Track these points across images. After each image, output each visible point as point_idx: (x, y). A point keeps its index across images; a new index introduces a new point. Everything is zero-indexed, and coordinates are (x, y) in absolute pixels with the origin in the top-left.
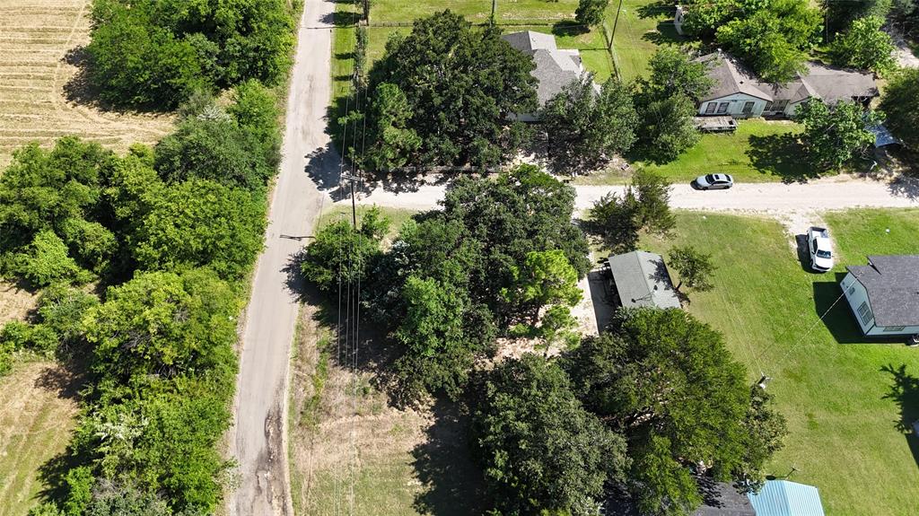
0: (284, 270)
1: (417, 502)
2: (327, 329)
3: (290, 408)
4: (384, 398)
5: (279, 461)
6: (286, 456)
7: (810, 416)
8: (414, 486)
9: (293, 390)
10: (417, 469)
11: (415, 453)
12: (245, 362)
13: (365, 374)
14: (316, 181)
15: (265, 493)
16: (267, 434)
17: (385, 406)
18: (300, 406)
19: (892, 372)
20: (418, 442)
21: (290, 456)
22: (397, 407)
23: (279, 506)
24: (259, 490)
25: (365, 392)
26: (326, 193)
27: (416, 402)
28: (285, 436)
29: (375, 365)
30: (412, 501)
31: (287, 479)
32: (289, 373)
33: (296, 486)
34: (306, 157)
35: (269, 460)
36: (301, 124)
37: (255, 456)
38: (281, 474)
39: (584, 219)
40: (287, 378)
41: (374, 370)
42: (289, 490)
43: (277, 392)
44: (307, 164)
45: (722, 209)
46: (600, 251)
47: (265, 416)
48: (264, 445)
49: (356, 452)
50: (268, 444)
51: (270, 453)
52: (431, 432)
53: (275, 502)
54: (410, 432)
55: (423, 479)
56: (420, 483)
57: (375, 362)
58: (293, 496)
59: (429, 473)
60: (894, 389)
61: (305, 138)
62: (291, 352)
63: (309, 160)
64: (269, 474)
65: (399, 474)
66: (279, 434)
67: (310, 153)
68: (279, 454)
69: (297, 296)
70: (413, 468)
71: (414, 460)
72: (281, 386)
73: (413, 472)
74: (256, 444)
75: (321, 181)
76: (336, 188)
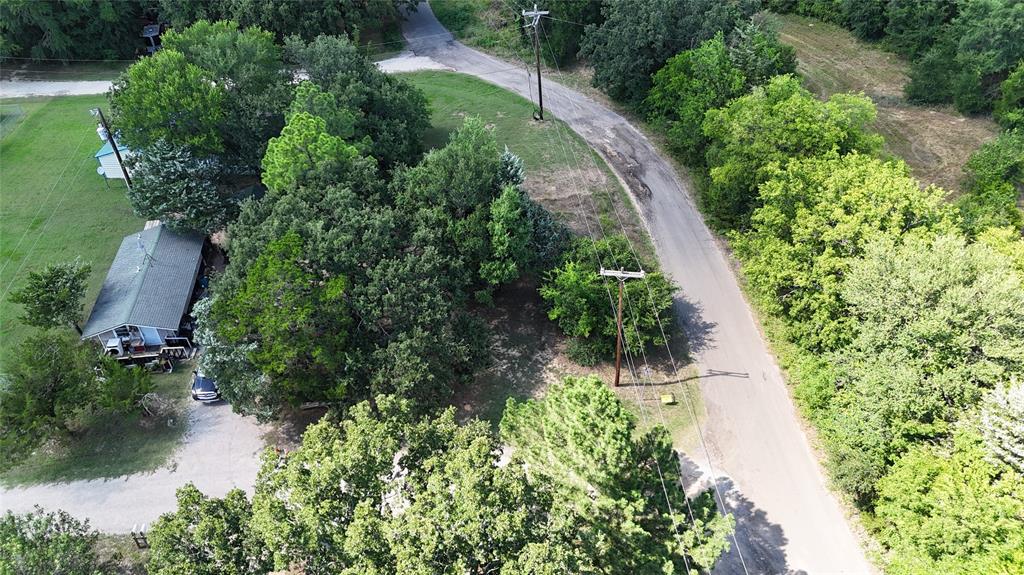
3: (630, 203)
6: (616, 174)
9: (634, 215)
12: (703, 230)
16: (644, 186)
18: (619, 206)
21: (614, 176)
24: (633, 157)
28: (626, 186)
31: (610, 165)
32: (645, 225)
33: (600, 163)
35: (634, 174)
37: (647, 173)
38: (617, 167)
40: (645, 222)
42: (605, 160)
43: (650, 211)
47: (654, 195)
48: (643, 179)
50: (640, 181)
51: (635, 176)
53: (615, 153)
58: (600, 157)
62: (652, 243)
64: (629, 166)
66: (631, 187)
68: (625, 176)
72: (649, 215)
74: (652, 179)
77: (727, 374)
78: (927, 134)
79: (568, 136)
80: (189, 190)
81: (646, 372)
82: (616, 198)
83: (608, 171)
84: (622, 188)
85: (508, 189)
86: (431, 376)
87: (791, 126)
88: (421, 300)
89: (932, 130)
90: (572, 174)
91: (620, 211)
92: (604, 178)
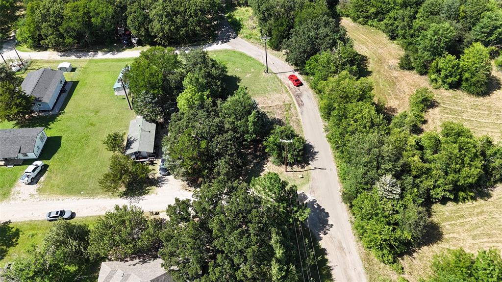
0: (317, 153)
3: (296, 108)
9: (297, 113)
12: (319, 119)
14: (319, 206)
16: (301, 101)
18: (292, 109)
21: (291, 97)
26: (310, 198)
31: (291, 92)
32: (300, 117)
34: (332, 225)
37: (303, 96)
39: (155, 187)
42: (289, 90)
44: (329, 218)
48: (301, 98)
51: (299, 97)
61: (340, 243)
62: (302, 123)
63: (330, 222)
64: (297, 93)
66: (297, 101)
67: (331, 229)
68: (295, 97)
69: (307, 142)
72: (302, 113)
74: (304, 98)
75: (316, 207)
77: (320, 169)
78: (404, 82)
79: (276, 80)
80: (153, 107)
81: (295, 167)
82: (291, 106)
83: (290, 95)
84: (294, 103)
85: (254, 112)
86: (231, 170)
87: (345, 90)
88: (228, 147)
89: (406, 80)
90: (277, 96)
91: (293, 110)
92: (288, 97)
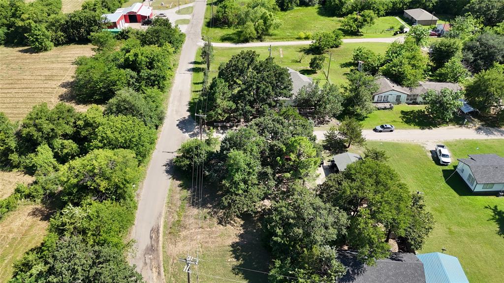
0: (164, 166)
1: (233, 269)
2: (186, 191)
3: (164, 225)
4: (215, 220)
5: (157, 250)
6: (161, 248)
7: (449, 229)
8: (233, 262)
9: (166, 217)
10: (233, 253)
11: (233, 246)
12: (141, 205)
13: (205, 210)
14: (182, 129)
15: (149, 265)
16: (151, 238)
17: (216, 225)
18: (170, 225)
19: (491, 209)
20: (234, 241)
21: (163, 248)
22: (222, 225)
23: (156, 271)
24: (146, 264)
25: (205, 218)
26: (187, 135)
27: (233, 222)
28: (161, 238)
29: (211, 206)
30: (231, 269)
31: (161, 259)
32: (164, 210)
33: (166, 261)
34: (177, 120)
35: (152, 249)
36: (175, 108)
37: (144, 247)
38: (158, 256)
40: (163, 212)
41: (210, 208)
42: (162, 264)
43: (158, 218)
45: (390, 140)
46: (328, 156)
47: (151, 229)
48: (149, 243)
49: (200, 245)
50: (151, 242)
51: (152, 246)
52: (241, 236)
53: (154, 270)
54: (230, 236)
55: (237, 258)
56: (235, 260)
57: (211, 204)
58: (164, 267)
59: (240, 255)
60: (493, 216)
61: (177, 114)
62: (166, 200)
63: (178, 122)
64: (151, 256)
65: (223, 256)
66: (158, 237)
67: (179, 119)
68: (157, 247)
69: (170, 176)
70: (231, 253)
71: (232, 249)
72: (160, 215)
73: (231, 255)
74: (145, 242)
75: (184, 130)
76: (192, 133)
82: (170, 230)
83: (165, 252)
92: (169, 248)
